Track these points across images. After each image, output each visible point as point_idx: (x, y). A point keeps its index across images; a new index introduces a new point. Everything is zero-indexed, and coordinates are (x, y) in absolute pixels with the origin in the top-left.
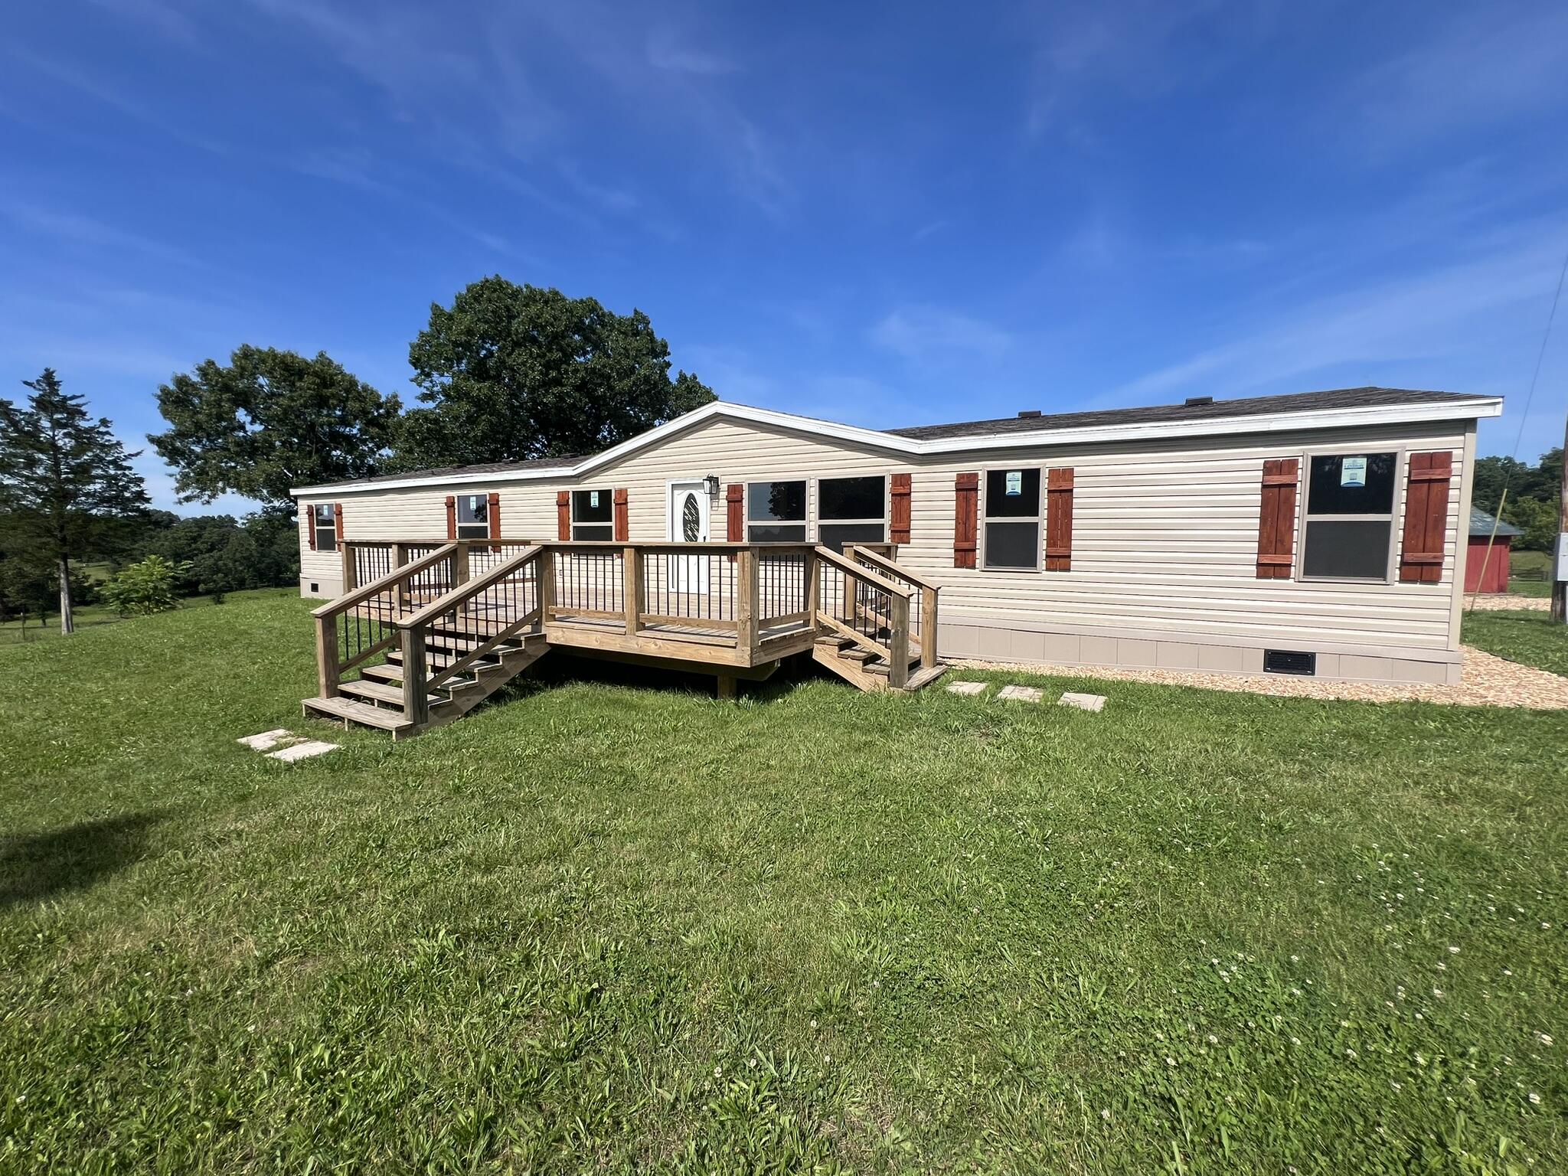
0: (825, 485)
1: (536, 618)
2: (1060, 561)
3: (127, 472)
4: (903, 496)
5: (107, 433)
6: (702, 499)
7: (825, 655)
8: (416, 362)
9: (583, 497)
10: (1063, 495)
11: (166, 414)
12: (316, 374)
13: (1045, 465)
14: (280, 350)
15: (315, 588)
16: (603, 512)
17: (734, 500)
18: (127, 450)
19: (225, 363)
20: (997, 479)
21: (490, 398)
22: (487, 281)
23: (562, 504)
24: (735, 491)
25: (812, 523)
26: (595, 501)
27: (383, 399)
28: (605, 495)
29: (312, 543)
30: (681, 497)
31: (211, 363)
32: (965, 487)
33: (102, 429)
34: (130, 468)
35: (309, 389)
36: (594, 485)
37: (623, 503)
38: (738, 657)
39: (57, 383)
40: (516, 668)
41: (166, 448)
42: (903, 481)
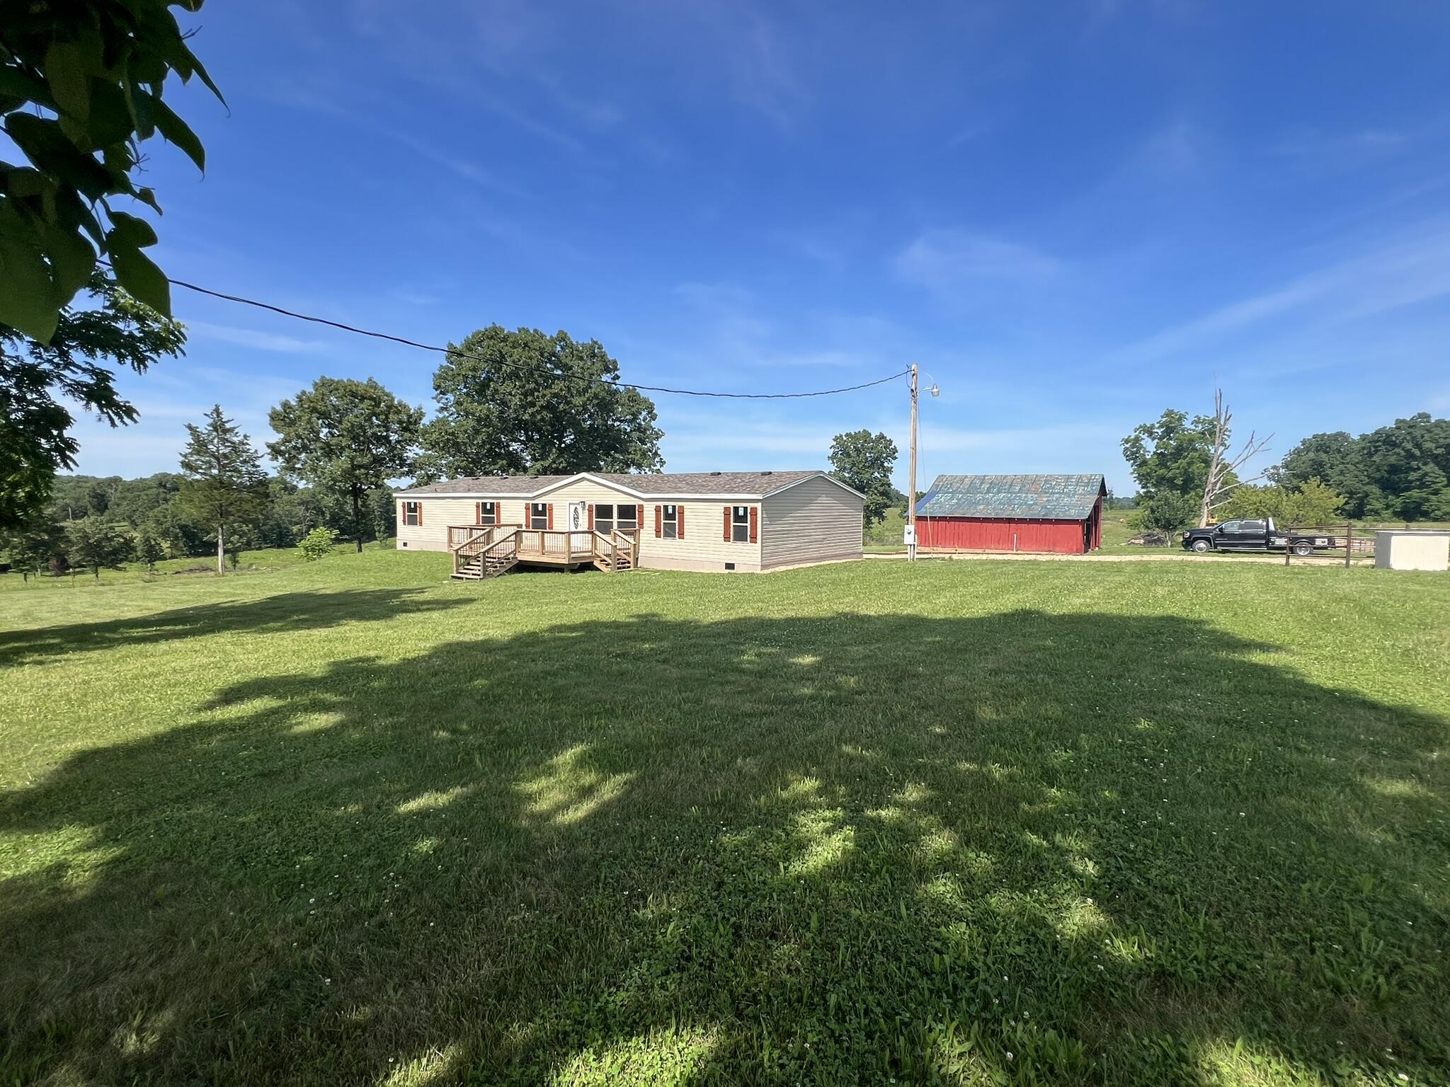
0: (619, 506)
1: (514, 552)
2: (681, 535)
4: (641, 512)
5: (248, 444)
6: (580, 510)
7: (596, 563)
8: (437, 387)
9: (536, 506)
10: (682, 513)
11: (276, 428)
13: (677, 504)
15: (405, 544)
16: (543, 513)
17: (590, 511)
19: (312, 392)
20: (666, 507)
21: (488, 416)
23: (527, 508)
24: (590, 506)
25: (615, 520)
26: (540, 508)
27: (412, 411)
28: (544, 505)
29: (404, 522)
30: (573, 508)
31: (304, 393)
32: (658, 509)
33: (246, 442)
36: (540, 501)
37: (551, 510)
38: (565, 561)
39: (221, 413)
40: (509, 566)
42: (641, 507)
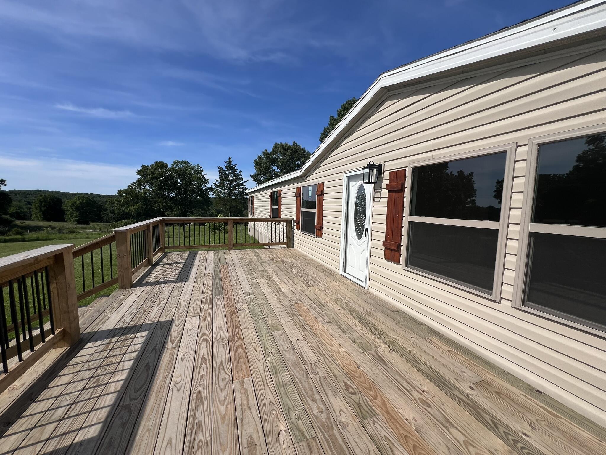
3: (244, 187)
5: (241, 175)
6: (369, 190)
11: (255, 168)
12: (292, 150)
14: (284, 143)
18: (244, 180)
19: (270, 151)
22: (349, 101)
23: (298, 195)
31: (266, 150)
33: (240, 174)
34: (245, 185)
35: (289, 155)
36: (310, 182)
37: (321, 195)
39: (231, 161)
41: (255, 179)
